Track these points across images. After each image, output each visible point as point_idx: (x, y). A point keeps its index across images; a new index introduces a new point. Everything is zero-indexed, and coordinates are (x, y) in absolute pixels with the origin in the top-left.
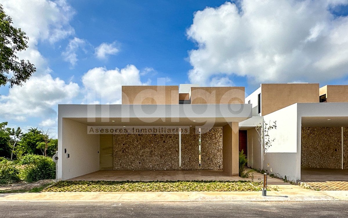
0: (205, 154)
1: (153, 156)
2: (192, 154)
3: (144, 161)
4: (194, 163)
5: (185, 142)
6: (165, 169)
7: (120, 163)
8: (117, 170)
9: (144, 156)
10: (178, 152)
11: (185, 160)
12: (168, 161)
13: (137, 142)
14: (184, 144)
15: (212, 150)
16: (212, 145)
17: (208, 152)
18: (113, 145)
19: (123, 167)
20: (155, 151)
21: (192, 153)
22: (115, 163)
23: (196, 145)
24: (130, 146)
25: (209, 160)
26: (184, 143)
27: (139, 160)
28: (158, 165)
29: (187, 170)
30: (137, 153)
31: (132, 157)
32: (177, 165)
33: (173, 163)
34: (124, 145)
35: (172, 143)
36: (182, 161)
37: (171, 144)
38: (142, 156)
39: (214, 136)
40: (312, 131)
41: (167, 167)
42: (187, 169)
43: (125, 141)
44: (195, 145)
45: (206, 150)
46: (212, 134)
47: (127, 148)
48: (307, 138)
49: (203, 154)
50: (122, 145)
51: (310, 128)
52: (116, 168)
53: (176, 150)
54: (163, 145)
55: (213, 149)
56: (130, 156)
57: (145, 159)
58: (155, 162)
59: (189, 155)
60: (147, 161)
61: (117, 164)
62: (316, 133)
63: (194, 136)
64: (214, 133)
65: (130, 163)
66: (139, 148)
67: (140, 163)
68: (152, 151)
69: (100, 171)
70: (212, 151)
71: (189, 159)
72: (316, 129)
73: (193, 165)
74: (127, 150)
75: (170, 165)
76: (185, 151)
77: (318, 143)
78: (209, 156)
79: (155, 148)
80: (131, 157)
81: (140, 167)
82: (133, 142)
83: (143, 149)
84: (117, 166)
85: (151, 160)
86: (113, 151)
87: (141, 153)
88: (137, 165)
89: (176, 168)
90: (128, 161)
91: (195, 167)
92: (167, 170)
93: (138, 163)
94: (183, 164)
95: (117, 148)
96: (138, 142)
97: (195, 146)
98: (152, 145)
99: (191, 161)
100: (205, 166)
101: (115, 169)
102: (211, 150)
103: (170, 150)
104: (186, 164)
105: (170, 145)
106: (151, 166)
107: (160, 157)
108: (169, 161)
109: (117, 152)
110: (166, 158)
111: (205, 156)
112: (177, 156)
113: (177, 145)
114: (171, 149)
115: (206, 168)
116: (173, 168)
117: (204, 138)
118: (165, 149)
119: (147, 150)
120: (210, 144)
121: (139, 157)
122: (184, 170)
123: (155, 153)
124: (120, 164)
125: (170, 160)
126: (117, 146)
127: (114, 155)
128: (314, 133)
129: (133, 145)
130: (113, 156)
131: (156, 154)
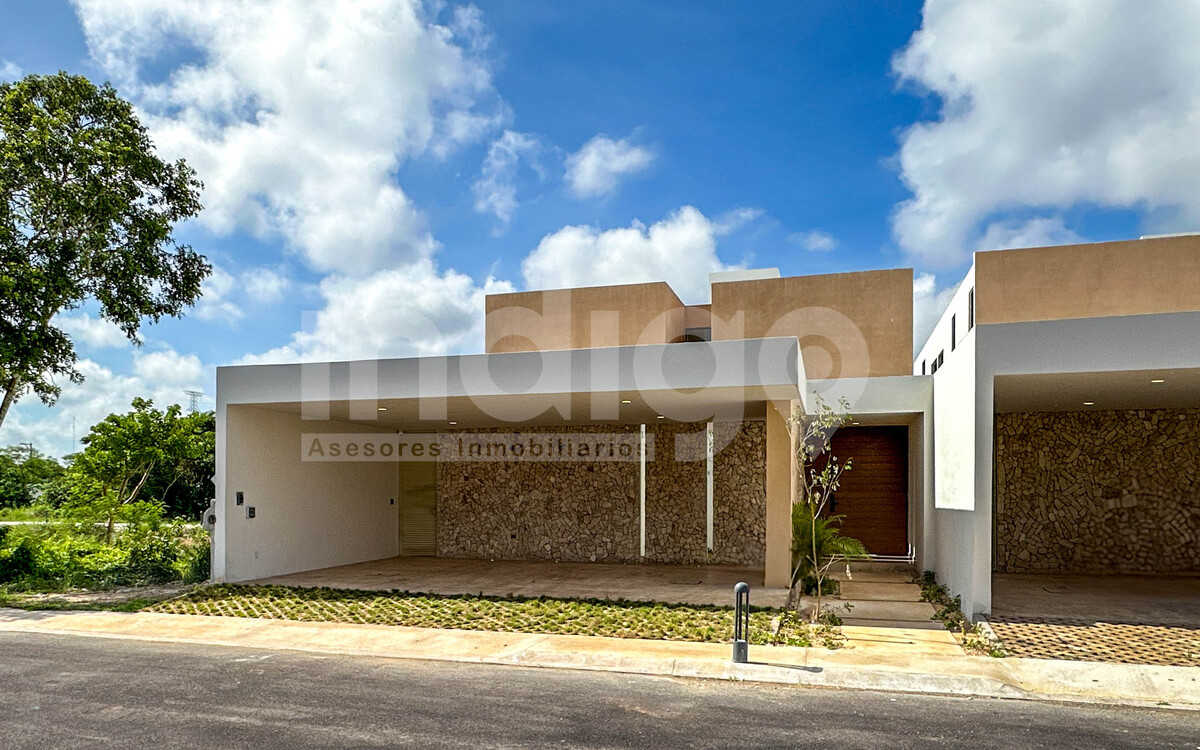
0: (727, 510)
1: (556, 514)
2: (681, 509)
3: (525, 529)
4: (690, 539)
5: (659, 469)
6: (593, 559)
7: (456, 535)
8: (446, 558)
9: (528, 514)
10: (635, 502)
11: (659, 530)
12: (601, 531)
13: (506, 470)
14: (653, 478)
15: (752, 495)
16: (754, 481)
17: (740, 503)
18: (436, 480)
19: (464, 549)
20: (560, 499)
21: (683, 505)
22: (442, 534)
23: (696, 480)
24: (485, 482)
25: (742, 532)
26: (656, 473)
27: (510, 528)
28: (569, 543)
29: (666, 564)
30: (506, 504)
31: (492, 518)
32: (630, 546)
33: (617, 539)
34: (466, 479)
35: (617, 473)
36: (647, 535)
37: (612, 475)
38: (522, 514)
39: (759, 448)
40: (1165, 424)
41: (600, 551)
42: (666, 560)
43: (469, 467)
44: (693, 479)
45: (731, 498)
46: (752, 441)
47: (477, 489)
48: (1139, 453)
49: (720, 511)
50: (462, 480)
51: (1153, 412)
52: (445, 551)
53: (629, 498)
54: (585, 478)
55: (757, 495)
56: (484, 514)
57: (531, 524)
58: (560, 534)
59: (671, 514)
60: (537, 529)
61: (446, 537)
62: (1183, 431)
63: (690, 448)
64: (760, 439)
65: (483, 537)
66: (512, 491)
67: (513, 537)
68: (551, 500)
69: (399, 559)
70: (754, 501)
71: (673, 526)
72: (1182, 417)
73: (687, 547)
74: (475, 496)
75: (609, 546)
76: (658, 501)
77: (1191, 471)
78: (742, 520)
79: (559, 491)
80: (487, 518)
81: (514, 551)
82: (493, 469)
83: (525, 492)
84: (447, 545)
85: (547, 528)
86: (436, 497)
87: (518, 504)
88: (503, 542)
89: (630, 556)
90: (479, 529)
91: (694, 553)
92: (598, 561)
93: (509, 538)
94: (652, 543)
95: (446, 489)
96: (510, 471)
97: (694, 485)
98: (552, 479)
99: (679, 534)
100: (728, 550)
101: (441, 553)
102: (748, 498)
103: (609, 497)
104: (662, 543)
105: (608, 479)
106: (548, 547)
107: (575, 520)
108: (605, 532)
109: (446, 500)
110: (595, 522)
111: (726, 517)
112: (632, 515)
113: (632, 481)
114: (613, 494)
115: (733, 560)
116: (619, 554)
117: (725, 455)
118: (594, 493)
119: (536, 494)
120: (745, 476)
121: (512, 517)
122: (656, 563)
123: (562, 505)
124: (457, 538)
125: (609, 528)
126: (448, 482)
127: (439, 510)
128: (1174, 431)
129: (494, 480)
130: (436, 514)
131: (563, 510)
